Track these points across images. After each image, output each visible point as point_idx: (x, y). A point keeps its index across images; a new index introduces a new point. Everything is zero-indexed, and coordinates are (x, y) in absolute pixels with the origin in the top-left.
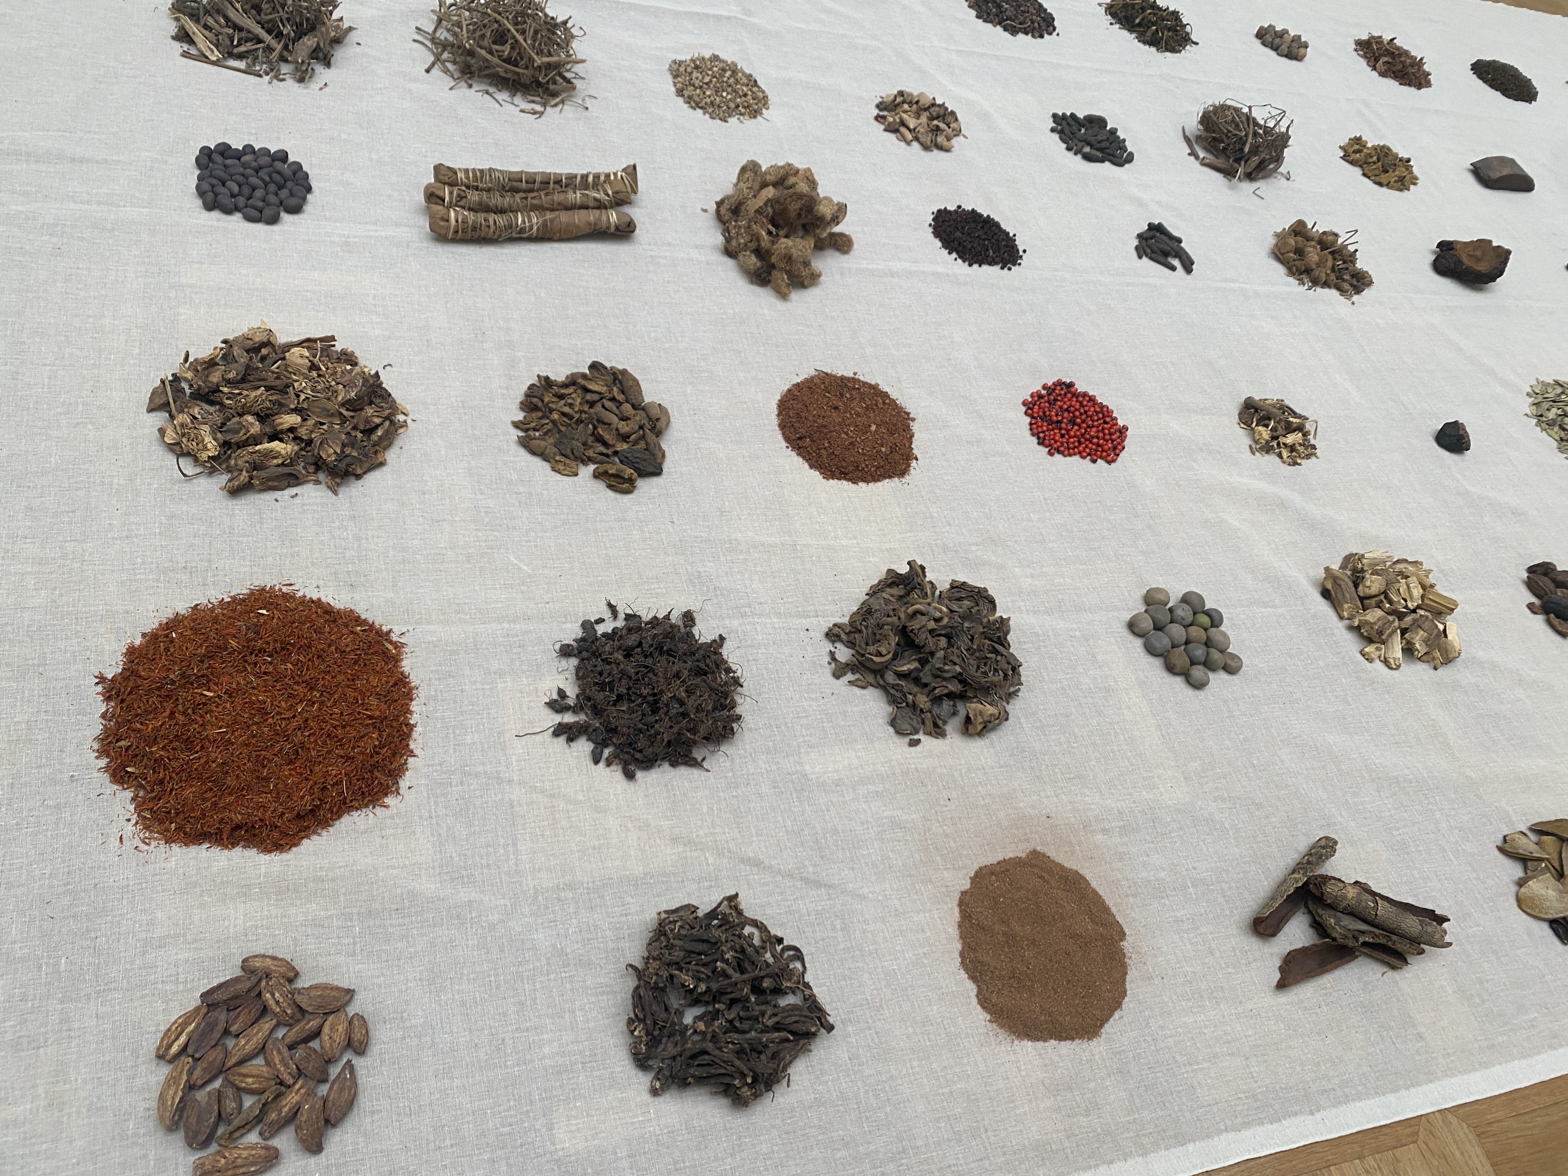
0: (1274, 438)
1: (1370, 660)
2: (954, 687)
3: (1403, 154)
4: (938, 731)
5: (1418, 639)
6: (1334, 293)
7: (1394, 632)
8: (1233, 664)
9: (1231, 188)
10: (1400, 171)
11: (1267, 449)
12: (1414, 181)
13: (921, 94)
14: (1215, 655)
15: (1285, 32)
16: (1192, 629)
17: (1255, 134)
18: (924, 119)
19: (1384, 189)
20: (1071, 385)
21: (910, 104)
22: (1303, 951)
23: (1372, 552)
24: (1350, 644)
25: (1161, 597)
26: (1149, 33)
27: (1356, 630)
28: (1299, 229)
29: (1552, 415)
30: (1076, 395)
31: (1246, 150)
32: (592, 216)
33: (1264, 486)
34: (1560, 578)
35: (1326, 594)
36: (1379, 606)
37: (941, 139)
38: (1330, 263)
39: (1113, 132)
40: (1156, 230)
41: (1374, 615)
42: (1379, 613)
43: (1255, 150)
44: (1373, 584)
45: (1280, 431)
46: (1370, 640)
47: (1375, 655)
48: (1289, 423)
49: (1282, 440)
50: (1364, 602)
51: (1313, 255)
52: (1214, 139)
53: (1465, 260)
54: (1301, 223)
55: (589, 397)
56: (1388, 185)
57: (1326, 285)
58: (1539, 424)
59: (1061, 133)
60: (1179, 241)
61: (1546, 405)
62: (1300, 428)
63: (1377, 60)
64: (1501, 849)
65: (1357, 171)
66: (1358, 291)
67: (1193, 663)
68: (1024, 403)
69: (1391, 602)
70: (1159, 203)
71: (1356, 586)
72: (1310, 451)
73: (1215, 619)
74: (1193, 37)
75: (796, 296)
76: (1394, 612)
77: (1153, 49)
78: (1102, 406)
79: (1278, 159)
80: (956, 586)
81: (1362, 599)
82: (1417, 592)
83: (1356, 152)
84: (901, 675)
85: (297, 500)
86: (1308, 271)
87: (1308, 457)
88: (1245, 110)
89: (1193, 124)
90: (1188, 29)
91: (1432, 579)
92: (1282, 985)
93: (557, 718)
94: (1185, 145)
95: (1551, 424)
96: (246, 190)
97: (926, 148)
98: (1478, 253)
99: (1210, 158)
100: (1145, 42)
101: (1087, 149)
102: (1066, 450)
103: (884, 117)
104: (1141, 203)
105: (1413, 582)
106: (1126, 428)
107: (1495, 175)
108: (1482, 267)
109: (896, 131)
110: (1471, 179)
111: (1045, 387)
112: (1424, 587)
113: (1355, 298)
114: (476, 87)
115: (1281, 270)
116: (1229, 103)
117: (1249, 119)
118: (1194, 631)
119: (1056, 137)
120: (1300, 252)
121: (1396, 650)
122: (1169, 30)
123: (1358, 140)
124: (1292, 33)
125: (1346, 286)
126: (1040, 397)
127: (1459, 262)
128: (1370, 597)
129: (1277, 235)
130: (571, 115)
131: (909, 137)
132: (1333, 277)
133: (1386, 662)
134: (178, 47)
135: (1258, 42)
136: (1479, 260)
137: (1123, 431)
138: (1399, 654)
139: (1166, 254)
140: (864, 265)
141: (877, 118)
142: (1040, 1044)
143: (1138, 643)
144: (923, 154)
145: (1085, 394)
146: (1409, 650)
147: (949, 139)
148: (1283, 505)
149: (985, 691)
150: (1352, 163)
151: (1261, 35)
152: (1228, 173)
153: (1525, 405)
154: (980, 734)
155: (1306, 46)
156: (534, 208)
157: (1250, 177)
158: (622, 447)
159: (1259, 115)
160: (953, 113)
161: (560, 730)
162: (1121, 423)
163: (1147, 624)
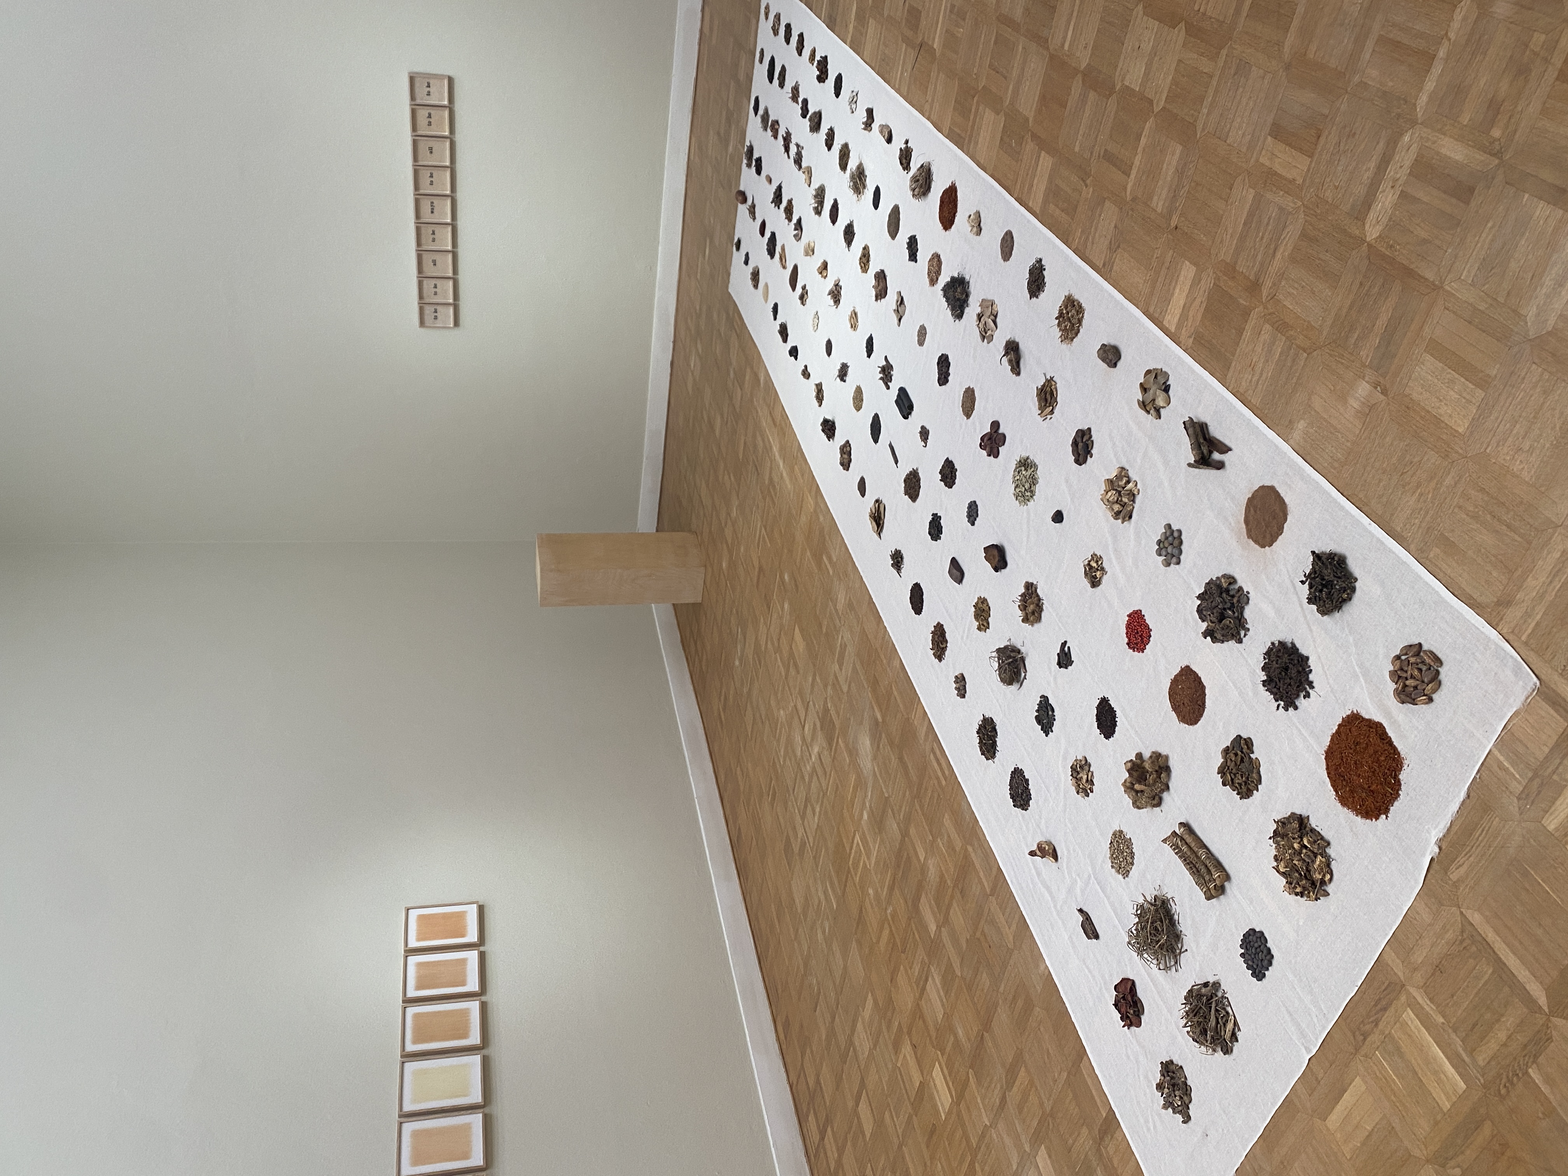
0: (1097, 570)
1: (1139, 490)
2: (1224, 595)
3: (973, 609)
4: (1240, 589)
5: (1122, 483)
6: (1038, 591)
7: (1126, 490)
8: (1167, 527)
9: (1027, 654)
10: (980, 605)
11: (1103, 569)
12: (979, 598)
13: (1073, 785)
14: (1168, 534)
15: (956, 688)
16: (1166, 546)
17: (1003, 662)
18: (1081, 775)
19: (990, 605)
20: (1128, 644)
21: (1079, 785)
22: (1217, 451)
23: (1109, 514)
24: (1138, 499)
25: (1164, 562)
26: (993, 734)
27: (1134, 501)
28: (1026, 620)
29: (1029, 494)
30: (1129, 640)
31: (1011, 660)
32: (1186, 837)
33: (1114, 561)
34: (1077, 456)
35: (1130, 517)
36: (1121, 501)
37: (1083, 762)
38: (1030, 600)
39: (1037, 711)
40: (1060, 665)
41: (1125, 500)
42: (1123, 499)
43: (1009, 657)
44: (1117, 507)
45: (1094, 570)
46: (1134, 495)
47: (1136, 490)
48: (1089, 569)
49: (1096, 567)
50: (1124, 505)
51: (1031, 608)
52: (1015, 674)
53: (997, 560)
54: (1023, 621)
55: (1233, 777)
56: (988, 605)
57: (1038, 596)
58: (1034, 495)
59: (1051, 728)
60: (1058, 654)
61: (1027, 498)
62: (1089, 564)
63: (943, 648)
64: (1160, 418)
65: (990, 620)
66: (1032, 584)
67: (1175, 538)
68: (1143, 652)
69: (1118, 499)
70: (1050, 673)
71: (1121, 511)
72: (1094, 556)
73: (1159, 542)
74: (982, 718)
75: (1164, 753)
76: (1120, 495)
77: (997, 727)
78: (1127, 629)
79: (1006, 647)
80: (1203, 621)
81: (1123, 507)
82: (1110, 494)
83: (984, 626)
84: (1234, 613)
85: (1318, 824)
86: (1038, 605)
87: (1096, 555)
88: (997, 672)
89: (1014, 687)
90: (981, 723)
91: (1103, 492)
92: (1230, 449)
93: (1311, 691)
94: (1024, 684)
95: (1032, 492)
96: (1258, 950)
97: (1090, 765)
98: (991, 558)
99: (1022, 671)
100: (997, 733)
101: (1050, 713)
102: (1147, 626)
103: (1090, 789)
104: (1055, 678)
105: (1108, 497)
106: (1128, 616)
107: (958, 574)
108: (995, 552)
109: (1092, 780)
110: (965, 580)
111: (1134, 651)
112: (1107, 493)
113: (1035, 583)
114: (1180, 929)
115: (1043, 614)
116: (999, 680)
117: (1000, 667)
118: (1166, 545)
119: (1053, 728)
120: (1033, 613)
121: (1130, 486)
122: (986, 728)
123: (979, 629)
124: (955, 685)
125: (1033, 589)
126: (1137, 649)
127: (999, 561)
128: (1121, 505)
129: (1032, 625)
130: (1166, 889)
131: (1090, 774)
132: (1034, 595)
133: (1136, 485)
134: (1239, 1035)
135: (966, 696)
136: (994, 556)
137: (1129, 616)
138: (1131, 484)
139: (1066, 654)
140: (1140, 743)
141: (1092, 792)
142: (1284, 498)
143: (1182, 557)
144: (1092, 764)
145: (1127, 637)
146: (1128, 482)
147: (1081, 761)
148: (1116, 550)
149: (1219, 586)
150: (988, 624)
151: (963, 696)
152: (1023, 660)
153: (1031, 503)
154: (1233, 578)
155: (956, 677)
156: (1197, 856)
157: (1019, 652)
158: (1239, 753)
159: (996, 665)
160: (1071, 768)
161: (1312, 687)
162: (1127, 618)
163: (1174, 560)
